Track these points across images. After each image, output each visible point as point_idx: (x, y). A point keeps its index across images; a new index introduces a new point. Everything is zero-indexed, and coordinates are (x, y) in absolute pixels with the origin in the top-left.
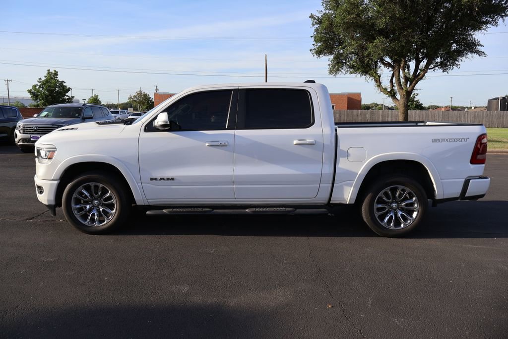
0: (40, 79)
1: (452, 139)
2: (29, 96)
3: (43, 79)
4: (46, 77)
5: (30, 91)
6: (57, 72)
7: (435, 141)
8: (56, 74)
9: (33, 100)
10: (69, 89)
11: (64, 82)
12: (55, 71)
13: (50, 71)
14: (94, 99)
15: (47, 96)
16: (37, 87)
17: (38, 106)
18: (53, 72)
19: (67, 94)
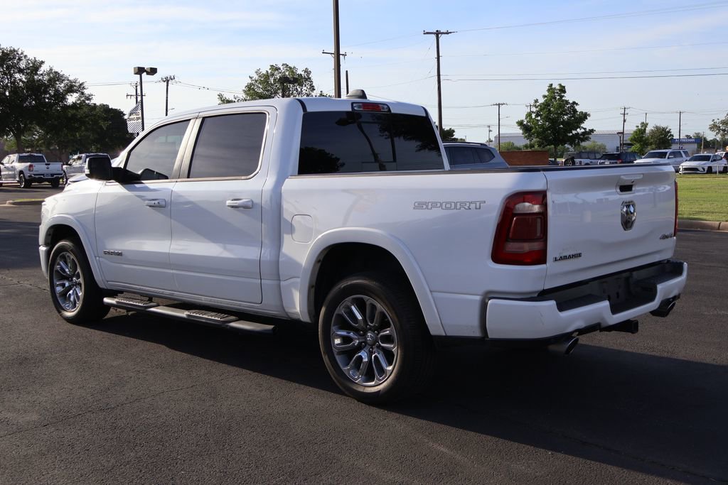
0: (536, 101)
1: (450, 203)
2: (519, 131)
3: (542, 100)
4: (545, 96)
5: (520, 123)
6: (564, 87)
7: (420, 206)
8: (563, 90)
9: (526, 137)
10: (584, 116)
11: (577, 104)
12: (560, 85)
13: (553, 87)
14: (640, 130)
15: (545, 130)
16: (533, 116)
17: (532, 146)
18: (558, 87)
19: (582, 125)
